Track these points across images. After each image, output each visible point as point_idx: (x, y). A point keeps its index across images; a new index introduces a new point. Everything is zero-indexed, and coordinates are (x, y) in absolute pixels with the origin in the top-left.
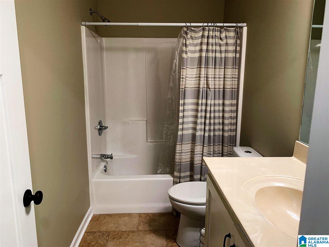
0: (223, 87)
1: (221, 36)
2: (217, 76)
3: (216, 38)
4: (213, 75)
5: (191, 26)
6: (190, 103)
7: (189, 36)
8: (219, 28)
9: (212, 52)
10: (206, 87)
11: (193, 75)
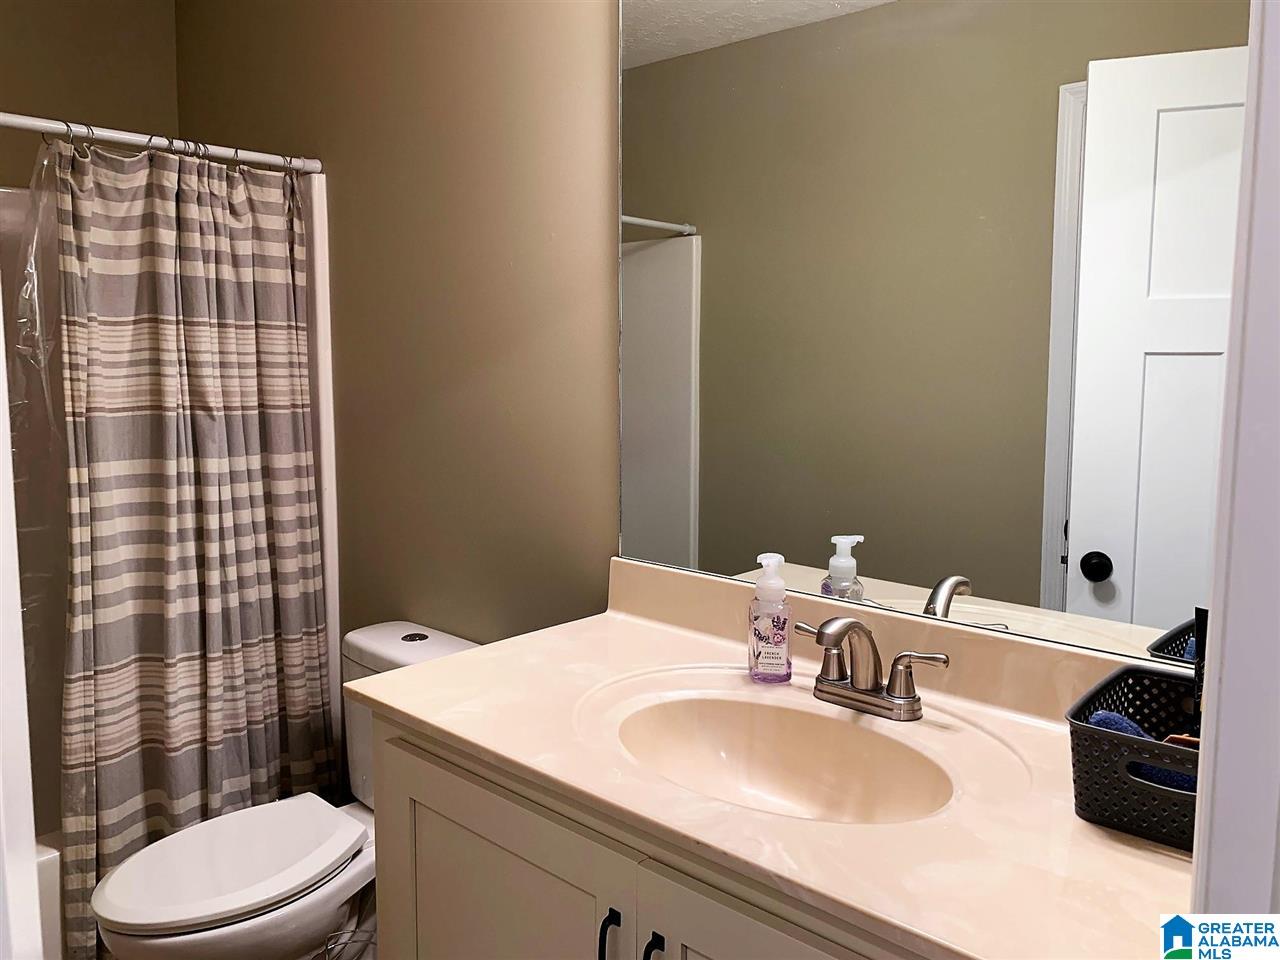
0: (256, 404)
1: (234, 197)
2: (234, 358)
3: (214, 204)
4: (216, 353)
5: (93, 141)
6: (118, 478)
7: (89, 182)
8: (225, 167)
9: (206, 261)
10: (187, 404)
11: (115, 352)
